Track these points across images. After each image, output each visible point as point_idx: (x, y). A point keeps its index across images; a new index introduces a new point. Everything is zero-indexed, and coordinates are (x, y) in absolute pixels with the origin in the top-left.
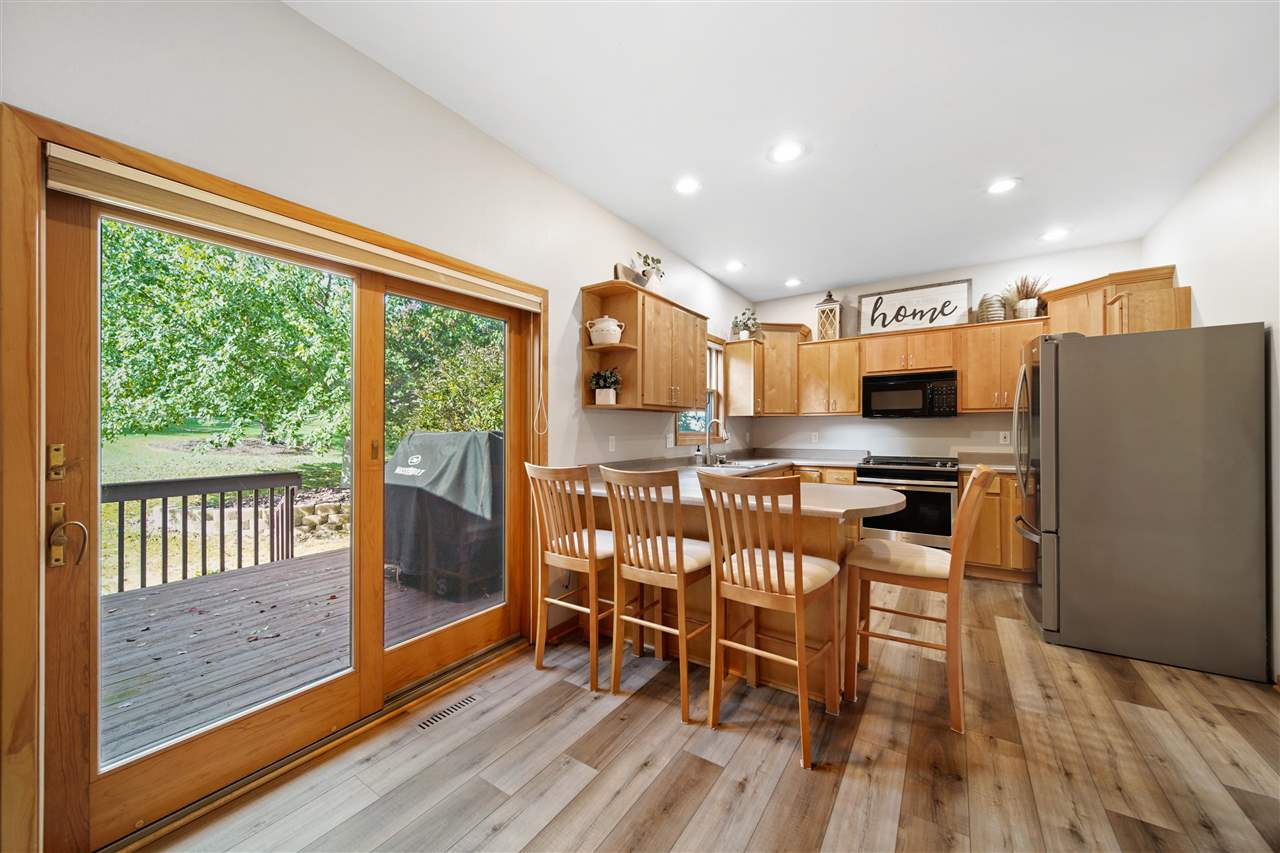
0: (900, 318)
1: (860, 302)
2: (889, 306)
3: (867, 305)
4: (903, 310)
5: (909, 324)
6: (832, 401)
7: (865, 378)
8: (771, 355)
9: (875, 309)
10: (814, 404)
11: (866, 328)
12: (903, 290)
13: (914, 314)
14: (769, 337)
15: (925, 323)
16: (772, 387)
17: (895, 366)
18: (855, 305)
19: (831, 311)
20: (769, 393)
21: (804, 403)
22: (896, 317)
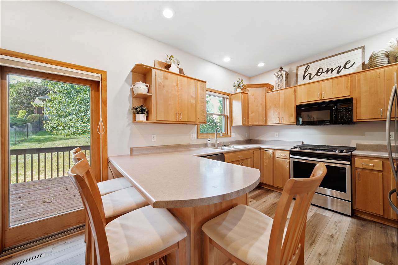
0: (319, 74)
1: (297, 70)
2: (313, 70)
3: (301, 71)
4: (321, 69)
5: (324, 76)
6: (281, 118)
7: (297, 106)
8: (251, 99)
9: (306, 71)
10: (273, 119)
11: (300, 81)
12: (321, 60)
13: (327, 71)
14: (251, 91)
15: (334, 74)
16: (252, 113)
17: (314, 98)
18: (295, 71)
19: (281, 75)
20: (251, 115)
21: (268, 119)
22: (317, 74)
